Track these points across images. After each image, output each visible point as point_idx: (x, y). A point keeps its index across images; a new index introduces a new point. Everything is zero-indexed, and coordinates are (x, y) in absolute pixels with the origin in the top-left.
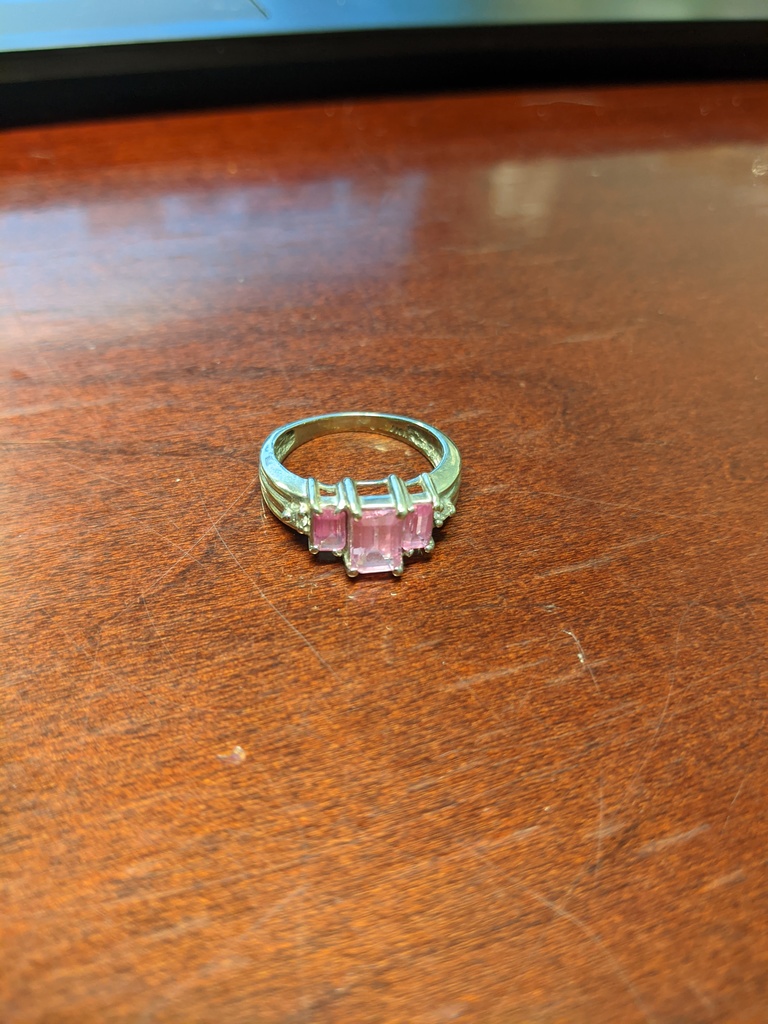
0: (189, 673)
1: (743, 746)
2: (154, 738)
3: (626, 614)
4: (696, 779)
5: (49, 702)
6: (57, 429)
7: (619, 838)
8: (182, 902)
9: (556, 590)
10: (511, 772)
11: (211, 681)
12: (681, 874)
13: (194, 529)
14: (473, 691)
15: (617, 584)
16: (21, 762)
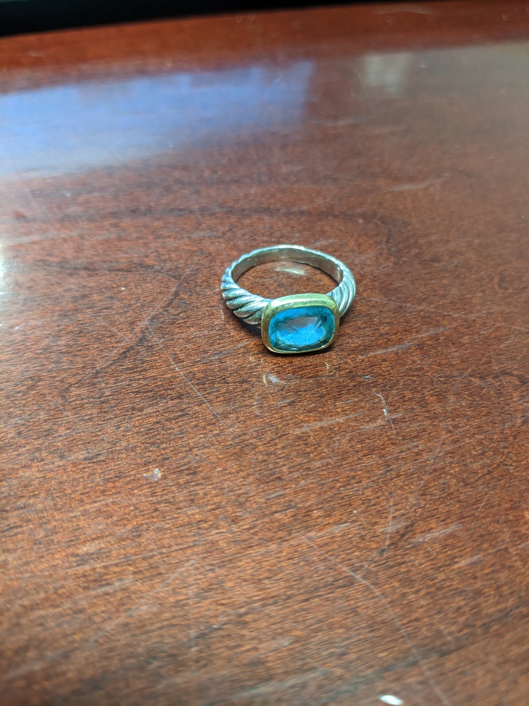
0: (127, 420)
1: (489, 473)
2: (102, 463)
3: (417, 383)
4: (456, 494)
5: (35, 439)
6: (44, 253)
7: (402, 532)
8: (117, 569)
9: (372, 366)
10: (334, 487)
11: (140, 425)
12: (441, 556)
13: (132, 323)
14: (312, 434)
15: (414, 362)
16: (17, 478)
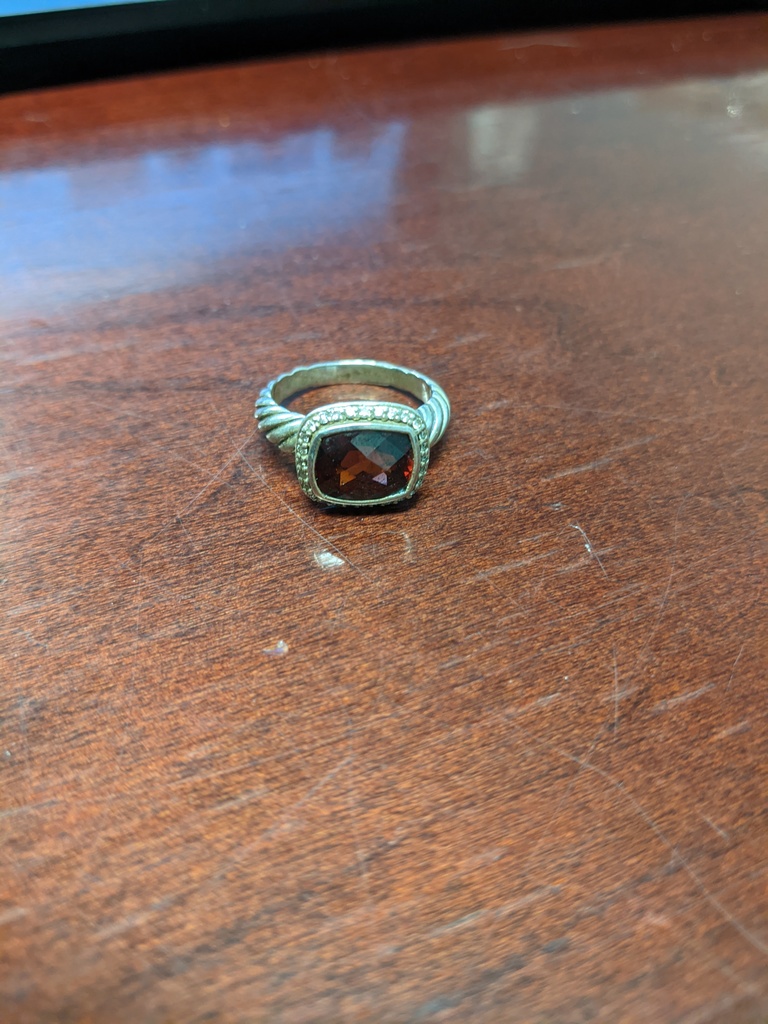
0: (229, 581)
1: (742, 615)
2: (202, 639)
3: (627, 508)
4: (700, 646)
5: (100, 614)
6: (81, 372)
7: (634, 700)
8: (242, 778)
9: (562, 491)
10: (532, 649)
11: (250, 587)
12: (691, 727)
13: (220, 455)
14: (491, 582)
15: (618, 482)
16: (80, 667)
